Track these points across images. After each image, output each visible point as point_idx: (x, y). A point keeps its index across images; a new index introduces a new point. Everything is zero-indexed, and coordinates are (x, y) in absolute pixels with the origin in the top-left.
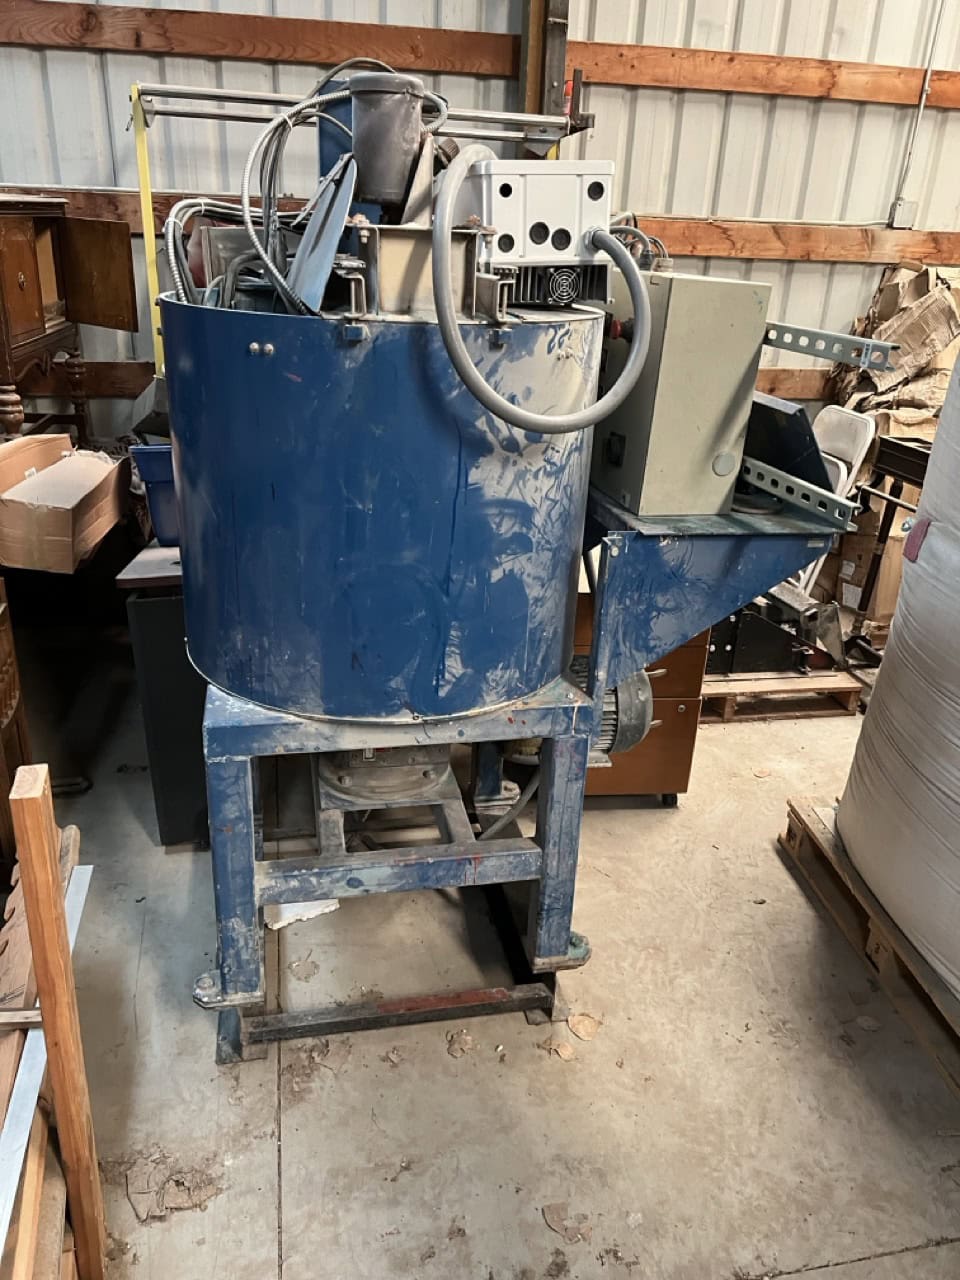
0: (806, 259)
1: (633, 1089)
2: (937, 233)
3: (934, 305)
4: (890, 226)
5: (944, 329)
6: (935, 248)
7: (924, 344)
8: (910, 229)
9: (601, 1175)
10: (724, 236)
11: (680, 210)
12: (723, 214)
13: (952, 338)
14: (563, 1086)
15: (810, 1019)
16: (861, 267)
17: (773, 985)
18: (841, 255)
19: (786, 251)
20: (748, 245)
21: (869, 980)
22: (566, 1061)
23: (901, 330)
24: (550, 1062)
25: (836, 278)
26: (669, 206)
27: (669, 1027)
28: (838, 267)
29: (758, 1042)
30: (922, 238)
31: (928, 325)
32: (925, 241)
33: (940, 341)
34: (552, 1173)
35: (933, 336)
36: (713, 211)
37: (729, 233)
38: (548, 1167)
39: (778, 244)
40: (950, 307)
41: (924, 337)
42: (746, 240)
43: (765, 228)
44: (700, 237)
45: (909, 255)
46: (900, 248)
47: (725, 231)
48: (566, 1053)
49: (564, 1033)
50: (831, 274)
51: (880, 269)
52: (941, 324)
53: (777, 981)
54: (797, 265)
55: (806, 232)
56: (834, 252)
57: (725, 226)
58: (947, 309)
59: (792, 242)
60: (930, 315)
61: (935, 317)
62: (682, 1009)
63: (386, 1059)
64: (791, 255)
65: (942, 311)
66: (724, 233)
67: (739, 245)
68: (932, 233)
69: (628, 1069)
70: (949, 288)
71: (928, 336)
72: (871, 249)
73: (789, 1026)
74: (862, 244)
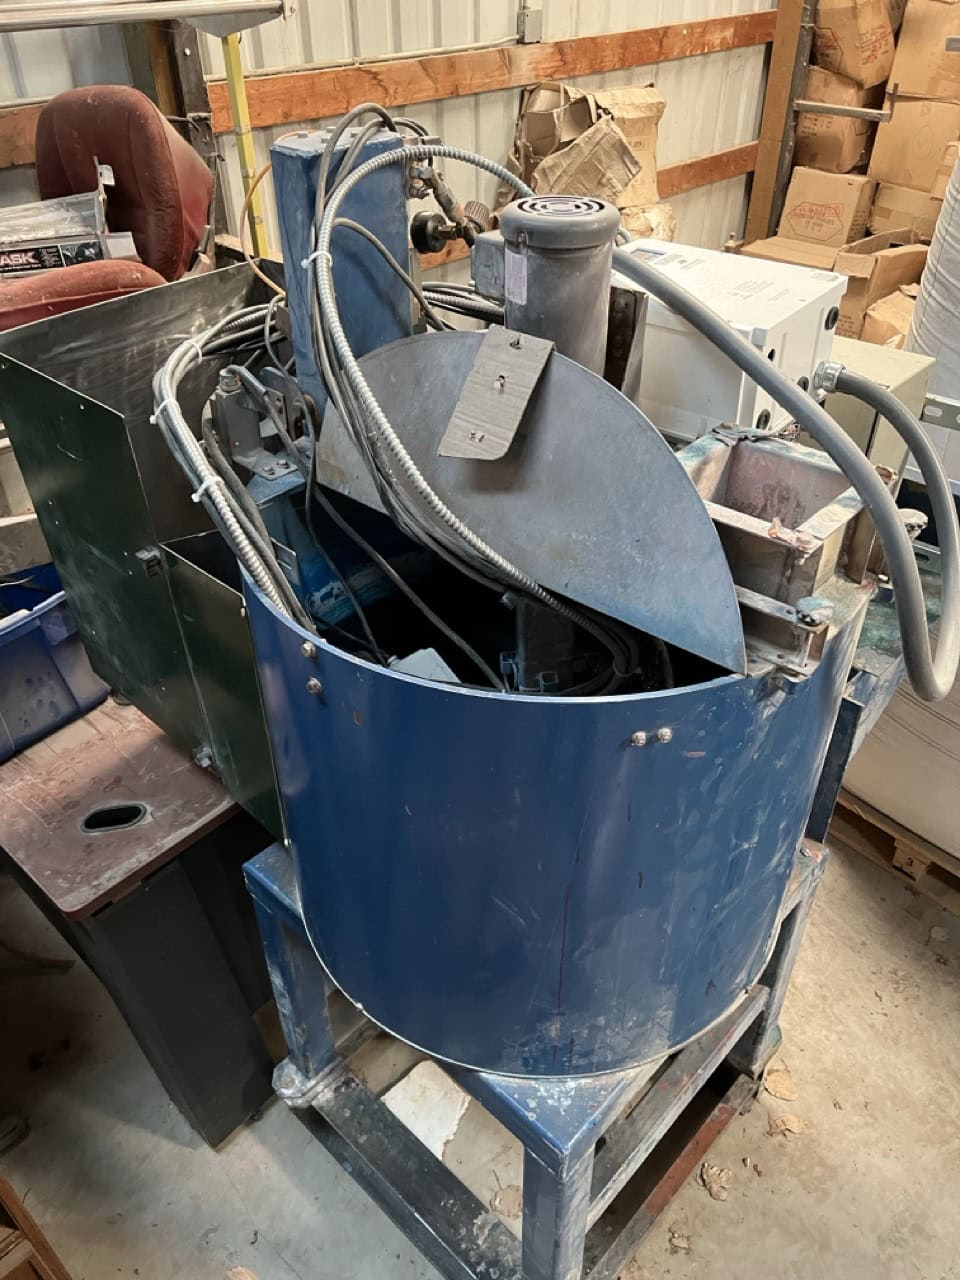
0: (455, 94)
1: (867, 1124)
2: (561, 42)
3: (604, 140)
4: (521, 41)
5: (618, 166)
6: (562, 60)
7: (600, 183)
8: (538, 42)
9: (917, 1230)
10: (375, 82)
11: (321, 58)
12: (367, 53)
13: (631, 176)
14: (822, 1163)
15: (906, 956)
16: (502, 93)
17: (859, 939)
18: (485, 84)
19: (437, 90)
20: (400, 90)
21: (906, 888)
22: (800, 1134)
23: (572, 170)
24: (792, 1144)
25: (482, 110)
26: (308, 54)
27: (833, 1037)
28: (482, 97)
29: (896, 1006)
30: (550, 50)
31: (600, 162)
32: (552, 53)
33: (619, 181)
34: (890, 1259)
35: (609, 174)
36: (355, 52)
37: (380, 77)
38: (883, 1257)
39: (429, 83)
40: (621, 141)
41: (600, 176)
42: (397, 83)
43: (412, 64)
44: (353, 88)
45: (541, 73)
46: (533, 65)
47: (375, 75)
48: (795, 1125)
49: (774, 1104)
50: (477, 105)
51: (517, 92)
52: (613, 160)
53: (858, 932)
54: (446, 102)
55: (451, 63)
56: (478, 81)
57: (374, 70)
58: (618, 143)
59: (440, 78)
60: (602, 153)
61: (607, 153)
62: (824, 1011)
63: (674, 1250)
64: (442, 93)
65: (613, 146)
66: (375, 78)
67: (391, 91)
68: (557, 44)
69: (847, 1106)
70: (612, 118)
71: (604, 175)
72: (510, 72)
73: (900, 973)
74: (500, 68)
